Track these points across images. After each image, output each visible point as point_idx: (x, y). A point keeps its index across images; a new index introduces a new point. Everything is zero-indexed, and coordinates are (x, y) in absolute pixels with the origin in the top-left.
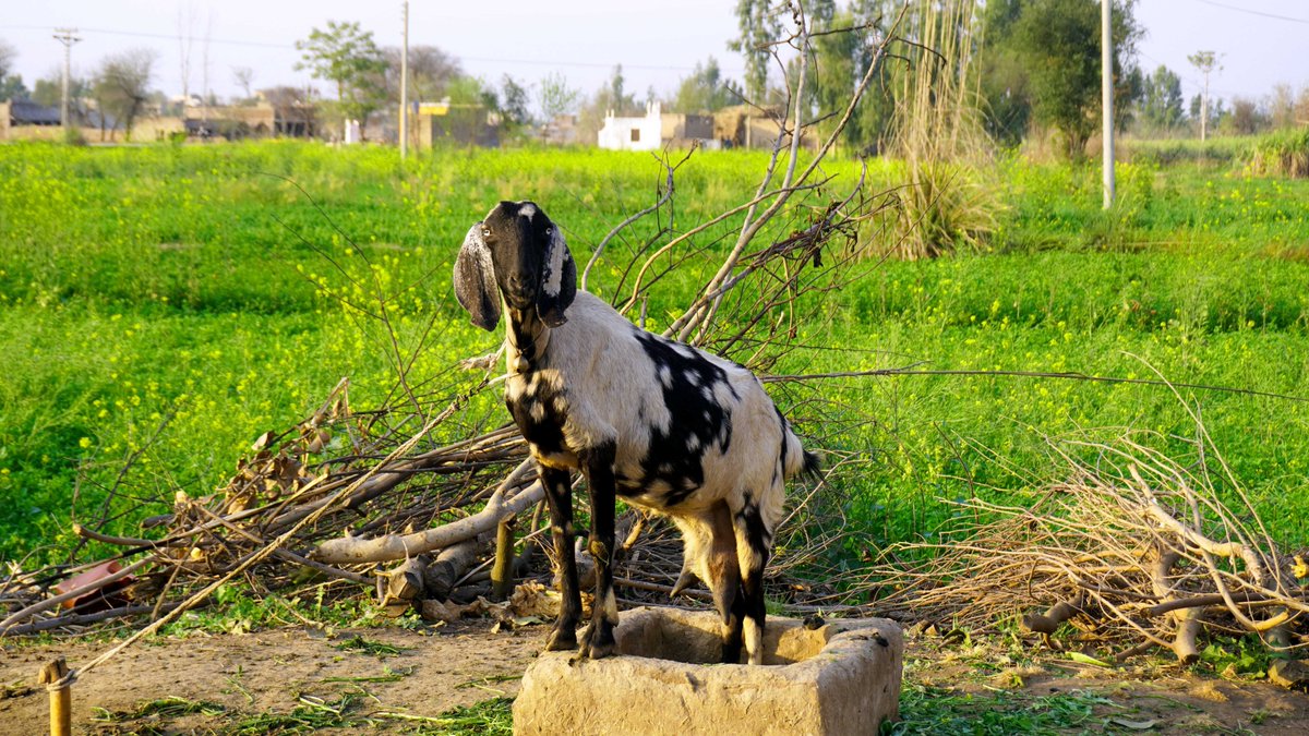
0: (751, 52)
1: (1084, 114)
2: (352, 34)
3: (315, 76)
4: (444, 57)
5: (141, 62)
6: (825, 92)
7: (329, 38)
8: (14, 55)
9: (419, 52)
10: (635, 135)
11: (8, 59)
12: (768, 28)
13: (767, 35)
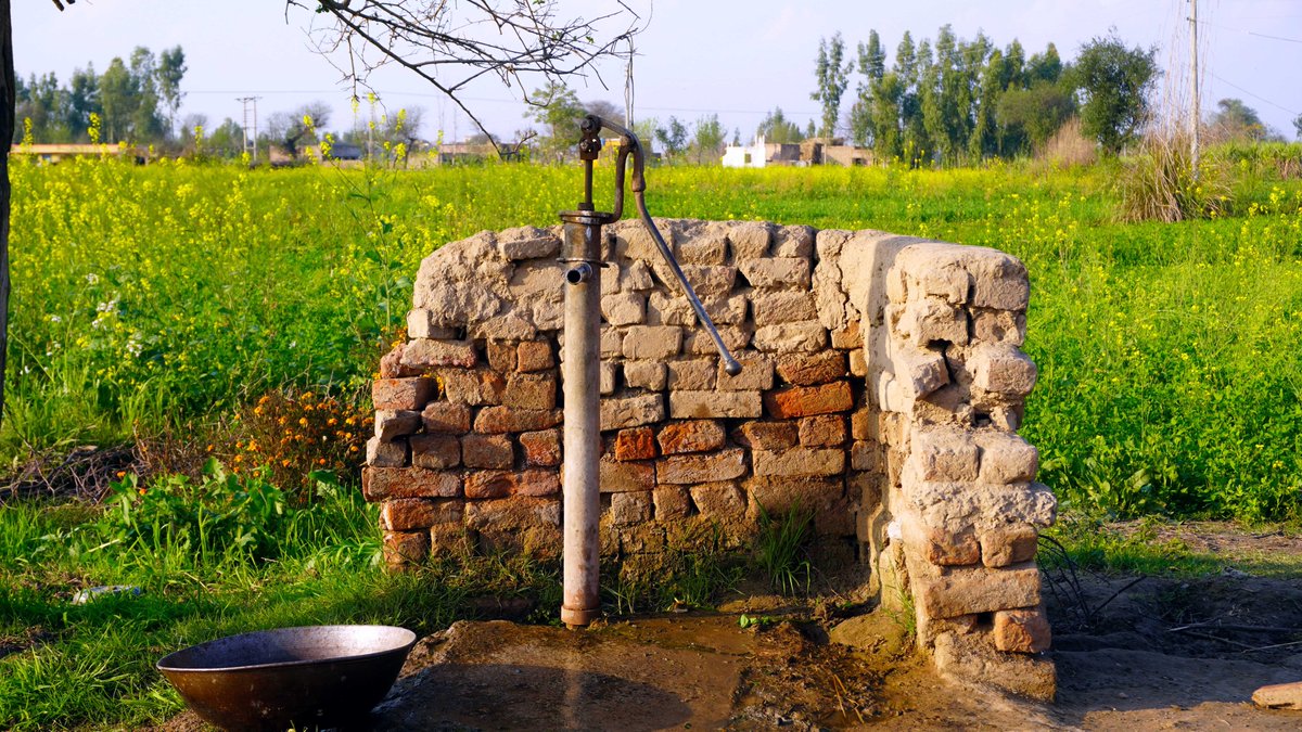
0: (827, 100)
1: (1117, 131)
2: (562, 92)
3: (538, 121)
4: (613, 108)
5: (414, 115)
6: (878, 127)
7: (547, 95)
8: (330, 111)
9: (596, 105)
10: (748, 158)
11: (327, 115)
12: (838, 83)
13: (837, 89)
